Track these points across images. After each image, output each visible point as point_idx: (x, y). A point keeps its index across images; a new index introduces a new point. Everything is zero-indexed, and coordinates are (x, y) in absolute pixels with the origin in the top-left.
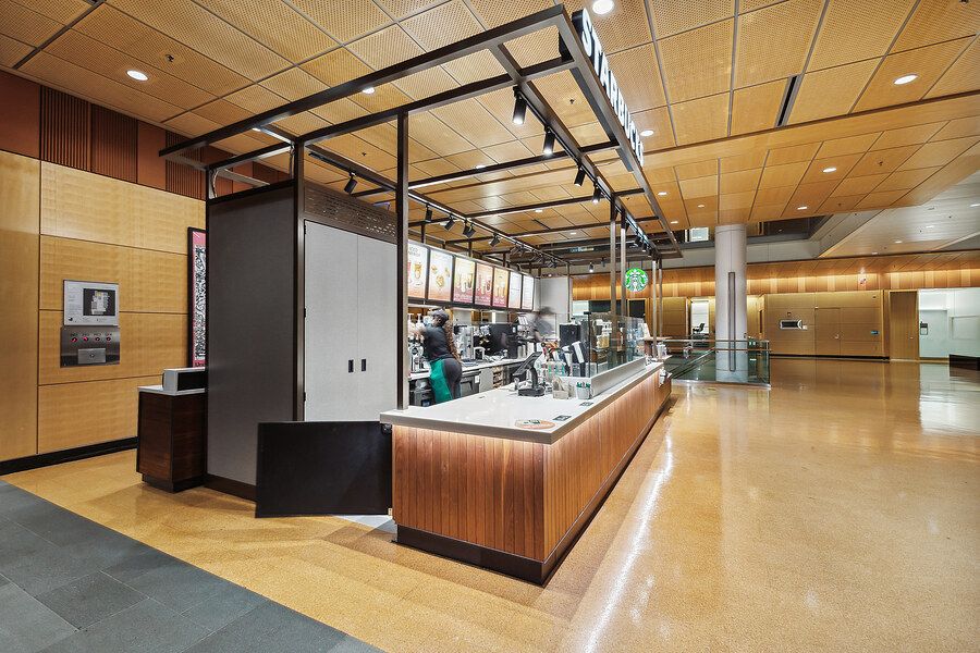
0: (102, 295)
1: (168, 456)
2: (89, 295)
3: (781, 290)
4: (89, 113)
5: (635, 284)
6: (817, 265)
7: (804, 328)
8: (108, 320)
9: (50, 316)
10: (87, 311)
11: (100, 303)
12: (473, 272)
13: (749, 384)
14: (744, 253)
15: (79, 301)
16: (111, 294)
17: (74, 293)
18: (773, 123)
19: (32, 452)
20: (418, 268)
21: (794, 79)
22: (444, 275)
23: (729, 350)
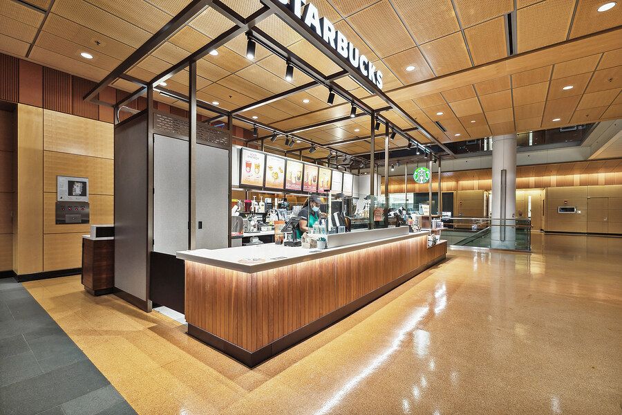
0: (79, 185)
1: (91, 275)
2: (71, 184)
3: (559, 184)
4: (71, 81)
5: (422, 178)
6: (589, 165)
7: (580, 212)
8: (82, 199)
9: (50, 195)
10: (70, 193)
11: (78, 189)
12: (302, 170)
13: (517, 250)
14: (514, 159)
15: (66, 188)
16: (84, 184)
17: (63, 182)
18: (506, 54)
19: (40, 271)
20: (258, 167)
21: (509, 16)
22: (279, 172)
23: (501, 226)
